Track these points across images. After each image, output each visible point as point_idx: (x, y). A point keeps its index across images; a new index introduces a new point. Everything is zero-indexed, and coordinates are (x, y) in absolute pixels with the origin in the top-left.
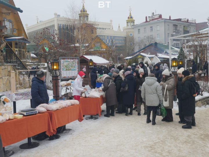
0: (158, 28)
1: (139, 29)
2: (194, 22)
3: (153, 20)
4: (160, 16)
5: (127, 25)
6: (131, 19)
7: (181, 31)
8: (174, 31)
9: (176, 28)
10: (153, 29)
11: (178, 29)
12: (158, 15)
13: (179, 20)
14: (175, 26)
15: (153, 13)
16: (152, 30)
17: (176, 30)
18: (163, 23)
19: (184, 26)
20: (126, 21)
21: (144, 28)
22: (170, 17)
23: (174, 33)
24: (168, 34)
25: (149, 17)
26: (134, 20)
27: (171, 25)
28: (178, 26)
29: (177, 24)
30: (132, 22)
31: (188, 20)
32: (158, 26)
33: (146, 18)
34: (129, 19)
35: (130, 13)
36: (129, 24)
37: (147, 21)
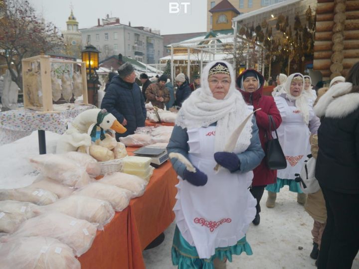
0: (116, 36)
1: (89, 36)
2: (158, 33)
3: (108, 24)
4: (118, 21)
5: (68, 29)
6: (74, 21)
7: (144, 43)
8: (136, 42)
9: (138, 38)
10: (109, 37)
11: (141, 40)
12: (115, 19)
13: (142, 28)
14: (137, 35)
15: (108, 15)
16: (107, 38)
17: (138, 40)
18: (122, 30)
19: (148, 37)
20: (67, 22)
21: (97, 35)
22: (130, 23)
23: (136, 45)
24: (129, 45)
25: (103, 20)
26: (78, 23)
27: (132, 34)
28: (141, 36)
29: (139, 34)
30: (75, 25)
31: (150, 30)
32: (115, 34)
33: (99, 20)
34: (71, 21)
35: (71, 11)
36: (70, 27)
37: (99, 25)
